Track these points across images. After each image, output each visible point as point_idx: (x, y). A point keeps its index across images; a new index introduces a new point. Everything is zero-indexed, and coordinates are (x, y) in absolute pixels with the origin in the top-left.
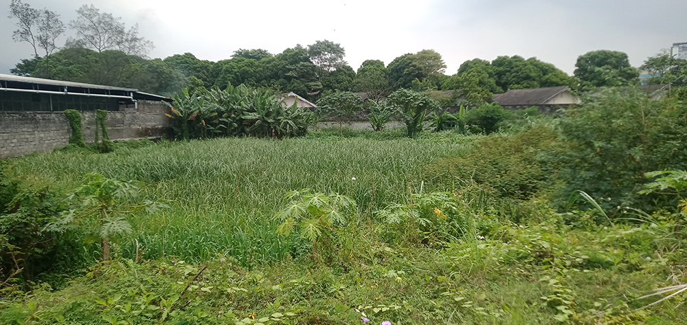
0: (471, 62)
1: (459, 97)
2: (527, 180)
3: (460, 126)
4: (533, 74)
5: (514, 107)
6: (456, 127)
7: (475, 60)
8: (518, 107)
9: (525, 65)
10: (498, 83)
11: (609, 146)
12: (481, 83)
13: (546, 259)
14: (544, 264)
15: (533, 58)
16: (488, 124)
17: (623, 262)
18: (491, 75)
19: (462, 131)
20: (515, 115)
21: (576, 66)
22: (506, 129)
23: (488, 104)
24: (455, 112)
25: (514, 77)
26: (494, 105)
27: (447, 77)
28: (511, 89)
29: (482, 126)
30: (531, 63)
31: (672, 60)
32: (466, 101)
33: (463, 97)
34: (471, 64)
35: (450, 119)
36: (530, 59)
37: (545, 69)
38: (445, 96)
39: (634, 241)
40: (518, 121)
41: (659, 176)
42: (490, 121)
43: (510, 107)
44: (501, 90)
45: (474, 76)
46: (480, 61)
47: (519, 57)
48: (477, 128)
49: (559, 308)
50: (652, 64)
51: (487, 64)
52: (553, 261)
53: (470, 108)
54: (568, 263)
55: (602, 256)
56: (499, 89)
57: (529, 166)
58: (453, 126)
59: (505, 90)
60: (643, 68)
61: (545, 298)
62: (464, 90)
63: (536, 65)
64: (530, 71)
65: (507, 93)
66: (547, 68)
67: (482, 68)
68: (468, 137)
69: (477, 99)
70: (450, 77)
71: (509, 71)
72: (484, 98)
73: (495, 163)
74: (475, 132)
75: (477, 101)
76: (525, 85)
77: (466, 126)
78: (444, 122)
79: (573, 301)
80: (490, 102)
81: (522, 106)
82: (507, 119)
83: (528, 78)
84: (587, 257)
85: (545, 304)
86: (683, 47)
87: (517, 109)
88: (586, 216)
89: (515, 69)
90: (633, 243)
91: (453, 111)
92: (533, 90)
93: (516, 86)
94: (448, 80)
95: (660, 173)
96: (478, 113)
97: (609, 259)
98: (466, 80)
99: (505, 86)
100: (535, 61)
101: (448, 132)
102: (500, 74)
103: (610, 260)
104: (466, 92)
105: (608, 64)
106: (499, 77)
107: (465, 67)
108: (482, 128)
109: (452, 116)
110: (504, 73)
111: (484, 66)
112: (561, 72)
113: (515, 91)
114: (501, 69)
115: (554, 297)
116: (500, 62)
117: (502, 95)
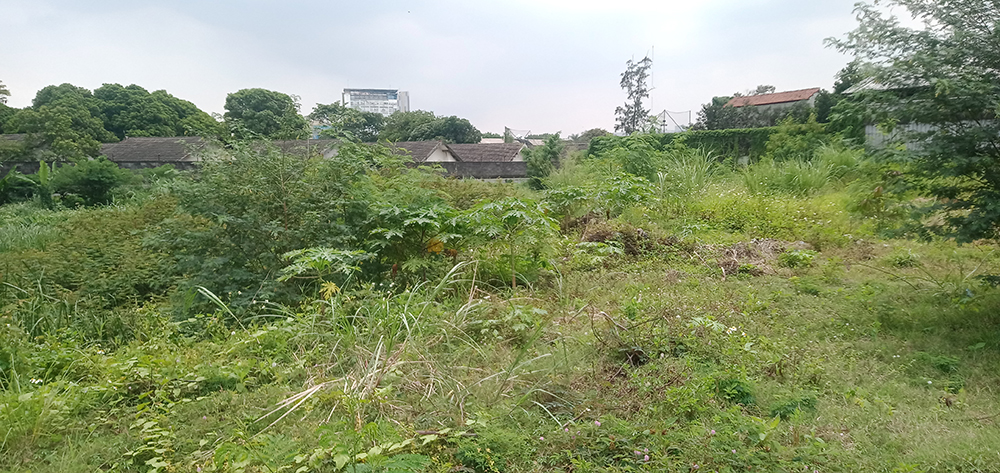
0: (57, 89)
1: (37, 147)
2: (150, 277)
3: (42, 196)
4: (163, 116)
5: (138, 164)
6: (37, 198)
7: (65, 85)
8: (143, 164)
9: (150, 101)
10: (108, 127)
11: (240, 220)
12: (76, 124)
13: (143, 394)
14: (141, 402)
15: (162, 91)
16: (95, 191)
17: (251, 374)
18: (94, 113)
19: (47, 202)
20: (141, 177)
21: (226, 107)
22: (125, 198)
23: (90, 159)
24: (33, 172)
25: (133, 118)
26: (101, 160)
27: (13, 111)
28: (130, 136)
29: (82, 194)
30: (159, 99)
31: (344, 109)
32: (52, 153)
33: (46, 146)
34: (59, 93)
35: (23, 184)
36: (158, 92)
37: (183, 110)
38: (11, 143)
39: (269, 345)
40: (145, 186)
41: (297, 257)
42: (97, 186)
43: (130, 164)
44: (115, 137)
45: (62, 113)
46: (74, 88)
47: (138, 88)
48: (77, 198)
49: (147, 463)
50: (323, 111)
51: (87, 95)
52: (153, 395)
53: (59, 165)
54: (177, 392)
55: (223, 373)
56: (110, 135)
57: (152, 256)
58: (30, 195)
59: (122, 138)
60: (312, 117)
61: (129, 453)
62: (46, 135)
63: (166, 103)
64: (159, 110)
65: (125, 141)
66: (184, 108)
67: (78, 100)
68: (59, 214)
69: (72, 150)
70: (18, 110)
71: (124, 109)
72: (84, 149)
73: (98, 255)
74: (72, 205)
75: (73, 154)
76: (152, 131)
77: (55, 196)
78: (12, 190)
79: (171, 447)
80: (95, 156)
81: (149, 164)
82: (125, 182)
83: (156, 120)
84: (203, 378)
85: (131, 462)
86: (355, 95)
87: (142, 167)
88: (212, 321)
89: (135, 106)
90: (266, 347)
91: (28, 168)
92: (165, 139)
93: (139, 132)
94: (15, 117)
95: (299, 252)
96: (74, 173)
97: (232, 375)
98: (48, 118)
99: (120, 132)
100: (166, 95)
101: (21, 206)
102: (110, 113)
103: (235, 376)
104: (52, 138)
105: (268, 108)
106: (110, 118)
107: (46, 97)
108: (85, 199)
109: (23, 178)
110: (117, 111)
111: (81, 97)
112: (206, 115)
113: (137, 140)
114: (111, 103)
115: (143, 448)
116: (109, 93)
117: (116, 145)
